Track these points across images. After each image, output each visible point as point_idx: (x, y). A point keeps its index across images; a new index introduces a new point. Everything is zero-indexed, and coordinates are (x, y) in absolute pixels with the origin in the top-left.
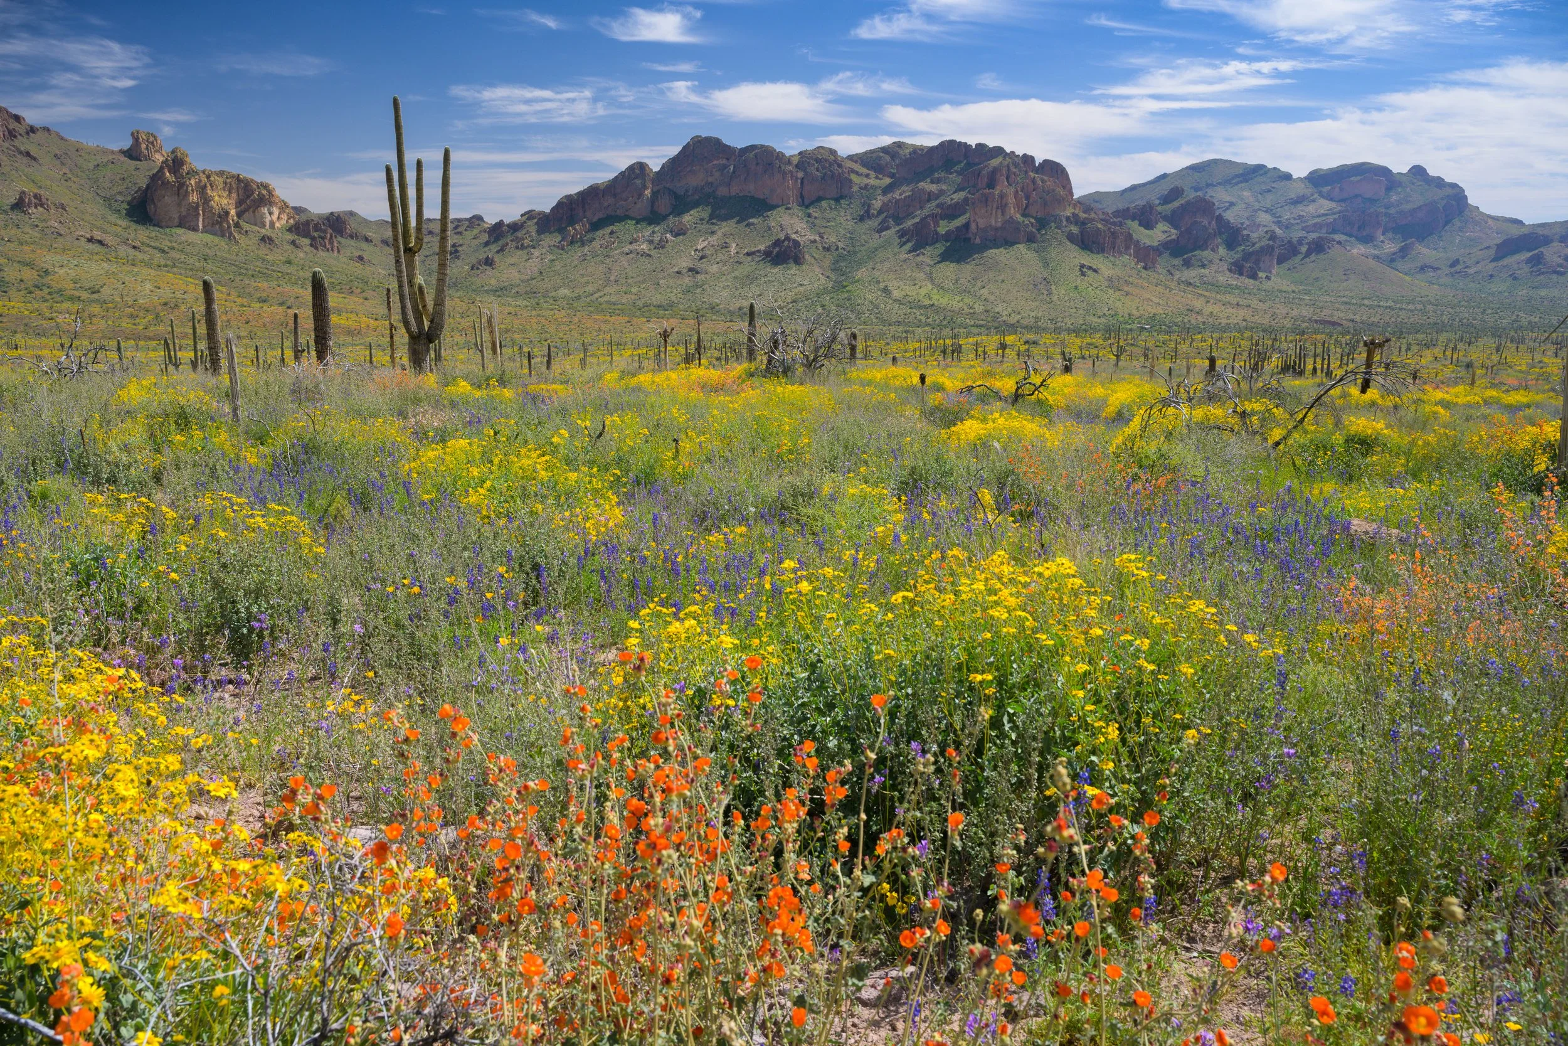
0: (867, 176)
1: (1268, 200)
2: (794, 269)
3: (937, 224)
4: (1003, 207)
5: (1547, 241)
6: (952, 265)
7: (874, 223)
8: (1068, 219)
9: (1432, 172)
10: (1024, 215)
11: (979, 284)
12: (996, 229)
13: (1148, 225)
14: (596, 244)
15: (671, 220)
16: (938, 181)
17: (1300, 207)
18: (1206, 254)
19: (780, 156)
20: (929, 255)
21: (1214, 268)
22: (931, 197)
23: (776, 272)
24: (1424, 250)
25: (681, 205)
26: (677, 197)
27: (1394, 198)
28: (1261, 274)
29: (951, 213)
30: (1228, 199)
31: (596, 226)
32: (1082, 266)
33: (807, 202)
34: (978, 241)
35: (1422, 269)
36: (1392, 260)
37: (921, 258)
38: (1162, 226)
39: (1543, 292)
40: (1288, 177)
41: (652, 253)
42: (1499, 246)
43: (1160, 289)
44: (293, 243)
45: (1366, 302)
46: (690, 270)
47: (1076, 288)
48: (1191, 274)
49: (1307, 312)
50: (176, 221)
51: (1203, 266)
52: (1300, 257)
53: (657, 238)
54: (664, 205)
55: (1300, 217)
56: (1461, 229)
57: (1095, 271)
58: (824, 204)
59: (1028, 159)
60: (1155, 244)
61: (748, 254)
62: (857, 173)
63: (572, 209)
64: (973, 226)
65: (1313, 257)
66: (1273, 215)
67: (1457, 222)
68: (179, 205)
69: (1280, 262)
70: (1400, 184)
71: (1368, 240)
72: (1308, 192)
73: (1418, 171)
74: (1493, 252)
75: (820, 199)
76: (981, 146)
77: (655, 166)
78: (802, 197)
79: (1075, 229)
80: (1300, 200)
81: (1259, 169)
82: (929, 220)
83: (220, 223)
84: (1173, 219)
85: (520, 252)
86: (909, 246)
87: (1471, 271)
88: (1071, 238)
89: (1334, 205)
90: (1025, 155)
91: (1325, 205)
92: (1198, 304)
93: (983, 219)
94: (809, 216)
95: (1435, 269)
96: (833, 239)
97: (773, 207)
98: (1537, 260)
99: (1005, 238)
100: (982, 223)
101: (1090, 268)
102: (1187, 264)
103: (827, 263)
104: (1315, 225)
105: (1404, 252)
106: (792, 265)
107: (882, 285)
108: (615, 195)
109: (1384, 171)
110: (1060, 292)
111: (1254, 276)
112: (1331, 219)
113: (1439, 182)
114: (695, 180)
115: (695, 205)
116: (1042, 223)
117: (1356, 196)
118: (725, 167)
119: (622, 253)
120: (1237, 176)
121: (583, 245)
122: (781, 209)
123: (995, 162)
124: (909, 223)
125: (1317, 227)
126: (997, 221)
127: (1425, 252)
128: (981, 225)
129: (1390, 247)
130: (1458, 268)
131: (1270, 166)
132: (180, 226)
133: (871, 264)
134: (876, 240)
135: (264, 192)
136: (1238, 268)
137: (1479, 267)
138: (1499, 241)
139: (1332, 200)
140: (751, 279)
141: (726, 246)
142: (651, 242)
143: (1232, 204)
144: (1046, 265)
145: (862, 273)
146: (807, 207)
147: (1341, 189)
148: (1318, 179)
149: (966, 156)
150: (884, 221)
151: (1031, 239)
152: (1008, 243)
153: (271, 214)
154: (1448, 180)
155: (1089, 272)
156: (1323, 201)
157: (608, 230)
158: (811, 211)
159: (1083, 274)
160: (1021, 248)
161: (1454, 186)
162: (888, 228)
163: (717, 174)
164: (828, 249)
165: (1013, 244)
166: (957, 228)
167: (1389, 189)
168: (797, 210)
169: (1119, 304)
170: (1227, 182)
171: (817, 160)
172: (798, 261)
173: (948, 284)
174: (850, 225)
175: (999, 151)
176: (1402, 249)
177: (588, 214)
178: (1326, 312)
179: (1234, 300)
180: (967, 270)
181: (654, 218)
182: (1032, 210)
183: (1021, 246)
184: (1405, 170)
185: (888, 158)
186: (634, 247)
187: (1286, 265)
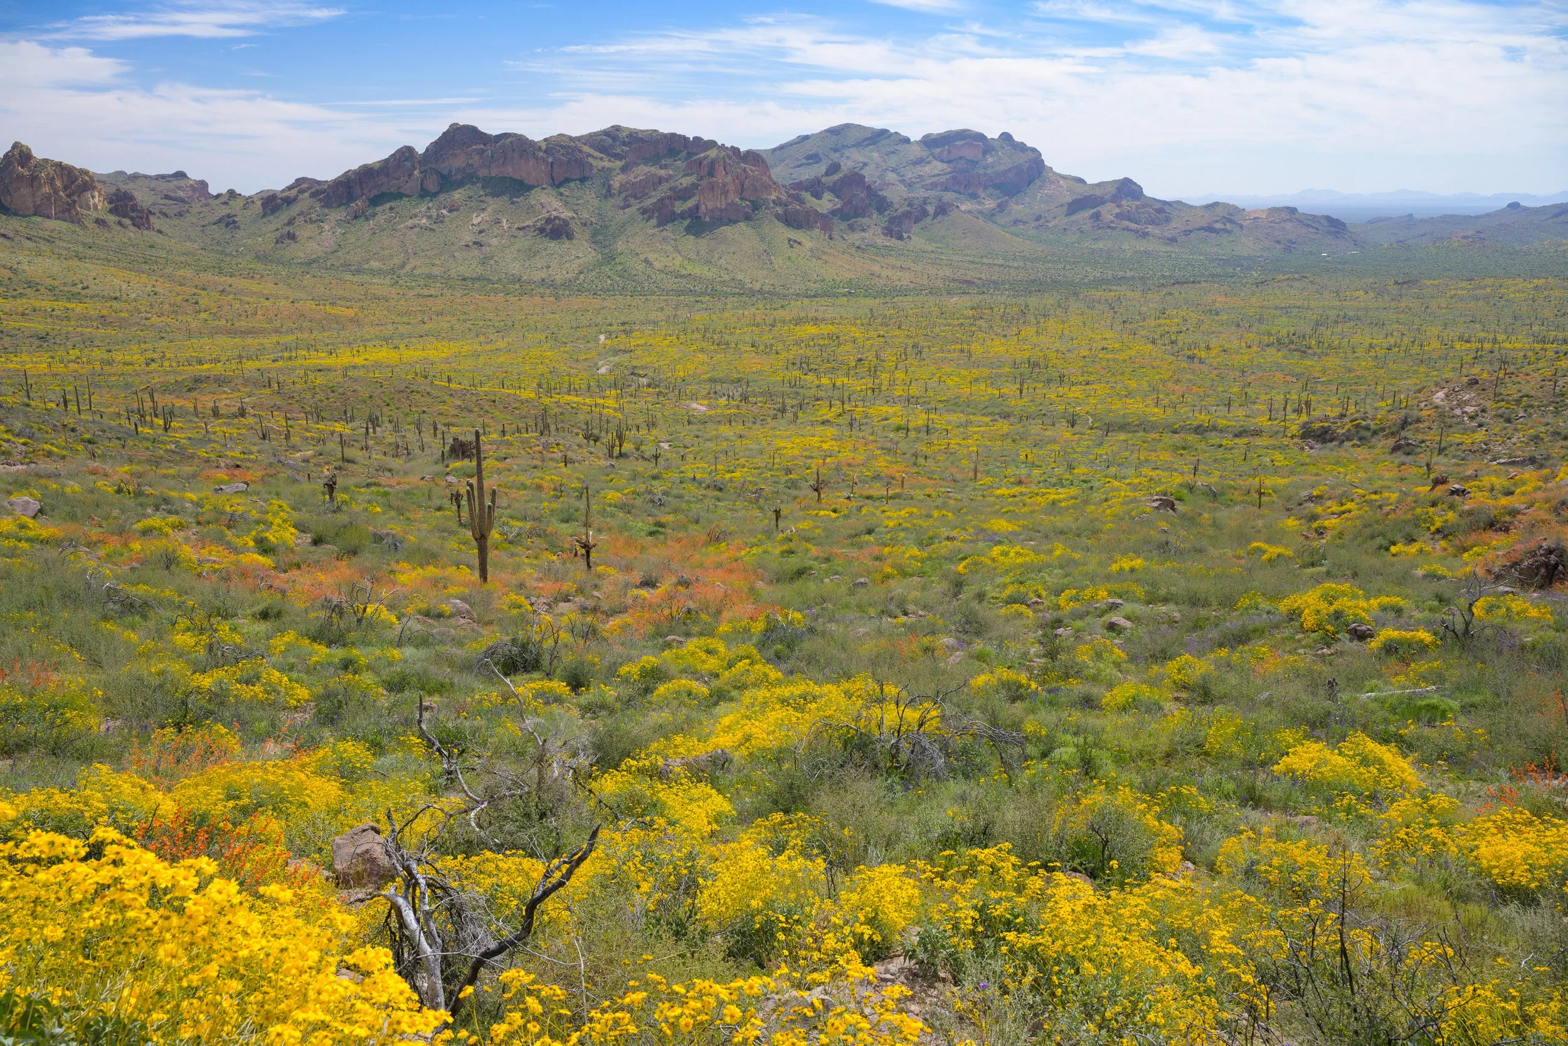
0: (601, 159)
1: (893, 161)
2: (567, 244)
3: (673, 205)
4: (725, 193)
5: (1101, 201)
6: (692, 237)
7: (619, 201)
8: (774, 201)
9: (1017, 138)
10: (741, 199)
11: (716, 256)
12: (721, 210)
13: (818, 196)
14: (381, 219)
15: (442, 197)
16: (665, 167)
17: (918, 168)
18: (865, 221)
19: (532, 144)
20: (669, 231)
21: (871, 232)
22: (661, 180)
23: (552, 245)
24: (1016, 207)
25: (447, 183)
26: (443, 177)
27: (990, 160)
28: (905, 235)
29: (684, 194)
30: (861, 159)
31: (375, 201)
32: (790, 240)
33: (557, 182)
34: (707, 219)
35: (1016, 222)
36: (993, 215)
37: (665, 233)
38: (827, 196)
39: (1101, 245)
40: (907, 140)
41: (434, 227)
42: (1070, 204)
43: (846, 256)
44: (120, 223)
45: (984, 260)
46: (475, 243)
47: (790, 258)
48: (855, 237)
49: (948, 272)
50: (32, 210)
51: (864, 230)
52: (930, 218)
53: (434, 213)
54: (432, 185)
55: (920, 176)
56: (1040, 188)
57: (799, 243)
58: (572, 185)
59: (735, 150)
60: (825, 212)
61: (519, 229)
62: (592, 156)
63: (349, 187)
64: (703, 208)
65: (939, 218)
66: (898, 174)
67: (1038, 182)
68: (34, 195)
69: (915, 222)
70: (993, 149)
71: (974, 196)
72: (925, 154)
73: (1006, 137)
74: (1065, 209)
75: (567, 180)
76: (697, 139)
77: (420, 149)
78: (552, 178)
79: (780, 210)
80: (919, 162)
81: (883, 133)
82: (667, 202)
83: (69, 210)
84: (836, 190)
85: (310, 226)
86: (654, 221)
87: (1051, 225)
88: (778, 217)
89: (945, 166)
90: (732, 147)
91: (938, 167)
92: (876, 269)
93: (710, 203)
94: (561, 194)
95: (1025, 223)
96: (586, 215)
97: (530, 188)
98: (1096, 216)
99: (727, 218)
100: (710, 205)
101: (795, 241)
102: (852, 228)
103: (587, 237)
104: (932, 184)
105: (1001, 207)
106: (565, 240)
107: (642, 257)
108: (388, 175)
109: (981, 137)
110: (778, 262)
111: (901, 238)
112: (943, 179)
113: (1022, 147)
114: (456, 162)
115: (460, 184)
116: (756, 206)
117: (961, 158)
118: (483, 152)
119: (407, 227)
120: (867, 139)
121: (367, 219)
122: (538, 189)
123: (712, 153)
124: (648, 202)
125: (934, 185)
126: (721, 204)
127: (1017, 208)
128: (710, 207)
129: (990, 204)
130: (1041, 222)
131: (892, 131)
132: (35, 214)
133: (624, 238)
134: (621, 216)
135: (87, 178)
136: (889, 232)
137: (1056, 221)
138: (1069, 199)
139: (942, 161)
140: (532, 253)
141: (498, 221)
142: (430, 217)
143: (865, 164)
144: (763, 239)
145: (620, 246)
146: (558, 186)
147: (949, 152)
148: (930, 142)
149: (685, 147)
150: (625, 199)
151: (747, 218)
152: (732, 222)
153: (93, 197)
154: (1029, 144)
155: (795, 245)
156: (936, 163)
157: (388, 205)
158: (562, 190)
159: (792, 247)
160: (742, 225)
161: (1034, 150)
162: (629, 206)
163: (477, 157)
164: (585, 225)
165: (735, 222)
166: (690, 209)
167: (985, 153)
168: (550, 190)
169: (823, 271)
170: (858, 145)
171: (563, 147)
172: (570, 236)
173: (692, 256)
174: (596, 202)
175: (712, 144)
176: (1000, 205)
177: (366, 191)
178: (962, 271)
179: (898, 264)
180: (703, 243)
181: (425, 194)
182: (747, 194)
183: (741, 224)
184: (996, 137)
185: (610, 141)
186: (415, 221)
187: (919, 225)
